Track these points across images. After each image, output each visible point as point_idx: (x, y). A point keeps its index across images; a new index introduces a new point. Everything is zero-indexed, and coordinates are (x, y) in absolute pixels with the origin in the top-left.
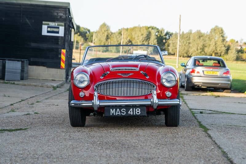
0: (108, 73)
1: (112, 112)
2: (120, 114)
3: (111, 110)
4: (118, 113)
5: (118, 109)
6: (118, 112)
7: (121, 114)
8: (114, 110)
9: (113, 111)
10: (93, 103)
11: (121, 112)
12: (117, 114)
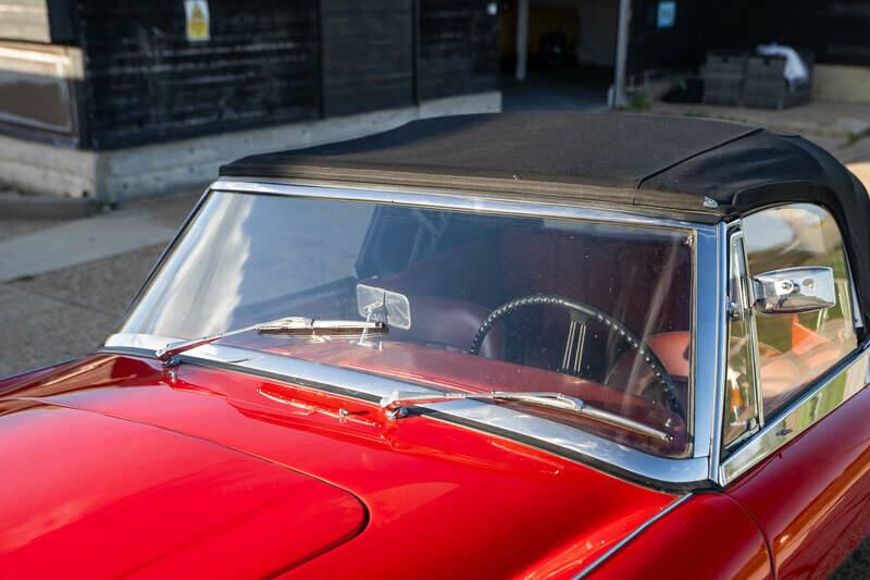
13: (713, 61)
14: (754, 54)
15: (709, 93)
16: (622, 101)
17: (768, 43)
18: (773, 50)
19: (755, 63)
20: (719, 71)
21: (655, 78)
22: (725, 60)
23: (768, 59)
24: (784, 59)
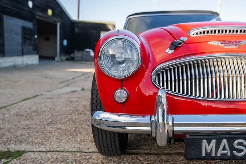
0: (183, 41)
1: (207, 147)
2: (229, 154)
3: (204, 141)
4: (225, 152)
5: (225, 141)
6: (224, 149)
7: (232, 153)
8: (214, 142)
9: (209, 144)
10: (154, 124)
11: (232, 148)
12: (221, 154)
13: (76, 52)
14: (84, 51)
15: (75, 59)
16: (59, 60)
17: (86, 48)
18: (88, 50)
19: (84, 53)
20: (77, 54)
21: (64, 56)
22: (78, 52)
23: (87, 52)
24: (90, 52)
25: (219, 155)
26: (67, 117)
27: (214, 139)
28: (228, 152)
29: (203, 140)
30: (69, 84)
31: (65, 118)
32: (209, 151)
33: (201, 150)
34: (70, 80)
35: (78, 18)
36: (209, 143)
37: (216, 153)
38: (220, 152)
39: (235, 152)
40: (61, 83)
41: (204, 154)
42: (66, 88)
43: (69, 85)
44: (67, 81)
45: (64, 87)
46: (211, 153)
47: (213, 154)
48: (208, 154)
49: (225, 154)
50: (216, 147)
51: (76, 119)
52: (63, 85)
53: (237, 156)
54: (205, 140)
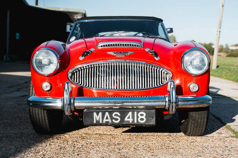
0: (91, 52)
1: (97, 117)
5: (107, 114)
6: (107, 118)
7: (112, 121)
11: (112, 118)
16: (8, 59)
25: (104, 122)
26: (13, 115)
27: (101, 112)
28: (109, 120)
29: (94, 113)
30: (21, 89)
31: (11, 116)
32: (98, 119)
33: (93, 119)
34: (22, 84)
35: (37, 4)
36: (98, 115)
37: (102, 121)
38: (105, 120)
39: (114, 120)
40: (10, 87)
41: (95, 122)
42: (17, 92)
43: (19, 90)
44: (19, 85)
45: (14, 91)
46: (99, 121)
47: (101, 122)
48: (98, 122)
49: (108, 122)
50: (102, 117)
51: (22, 116)
52: (12, 89)
53: (115, 123)
54: (95, 113)
